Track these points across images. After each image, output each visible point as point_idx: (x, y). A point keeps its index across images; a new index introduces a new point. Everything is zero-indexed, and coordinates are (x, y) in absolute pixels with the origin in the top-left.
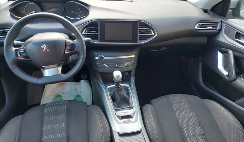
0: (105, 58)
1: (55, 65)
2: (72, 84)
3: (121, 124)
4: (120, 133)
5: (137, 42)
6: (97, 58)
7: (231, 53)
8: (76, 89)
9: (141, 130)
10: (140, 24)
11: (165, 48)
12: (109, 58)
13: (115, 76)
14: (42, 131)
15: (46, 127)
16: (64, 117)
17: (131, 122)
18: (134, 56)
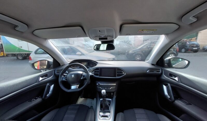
0: (101, 84)
1: (76, 84)
3: (101, 119)
5: (116, 77)
6: (97, 84)
7: (169, 85)
8: (91, 103)
10: (117, 69)
12: (102, 84)
13: (102, 92)
15: (66, 116)
16: (75, 112)
17: (106, 119)
18: (115, 84)
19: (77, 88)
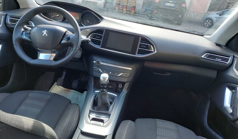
0: (101, 63)
1: (50, 51)
2: (76, 93)
3: (90, 124)
4: (82, 131)
6: (95, 62)
8: (77, 98)
9: (106, 136)
10: (141, 39)
11: (169, 74)
12: (105, 64)
15: (22, 108)
16: (42, 104)
17: (100, 126)
18: (131, 69)
19: (52, 59)
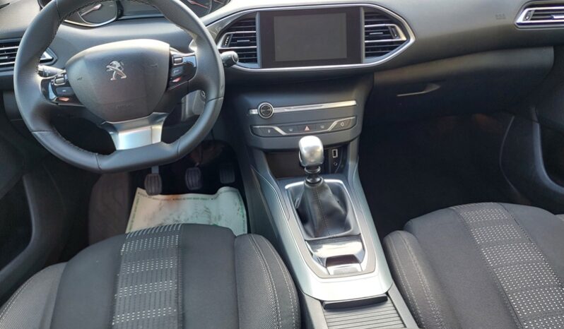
0: (275, 110)
1: (144, 120)
2: (198, 199)
4: (326, 303)
5: (360, 63)
6: (255, 112)
8: (207, 210)
9: (387, 293)
11: (435, 87)
12: (286, 110)
13: (305, 149)
14: (113, 301)
15: (123, 292)
16: (172, 264)
17: (355, 273)
18: (353, 103)
